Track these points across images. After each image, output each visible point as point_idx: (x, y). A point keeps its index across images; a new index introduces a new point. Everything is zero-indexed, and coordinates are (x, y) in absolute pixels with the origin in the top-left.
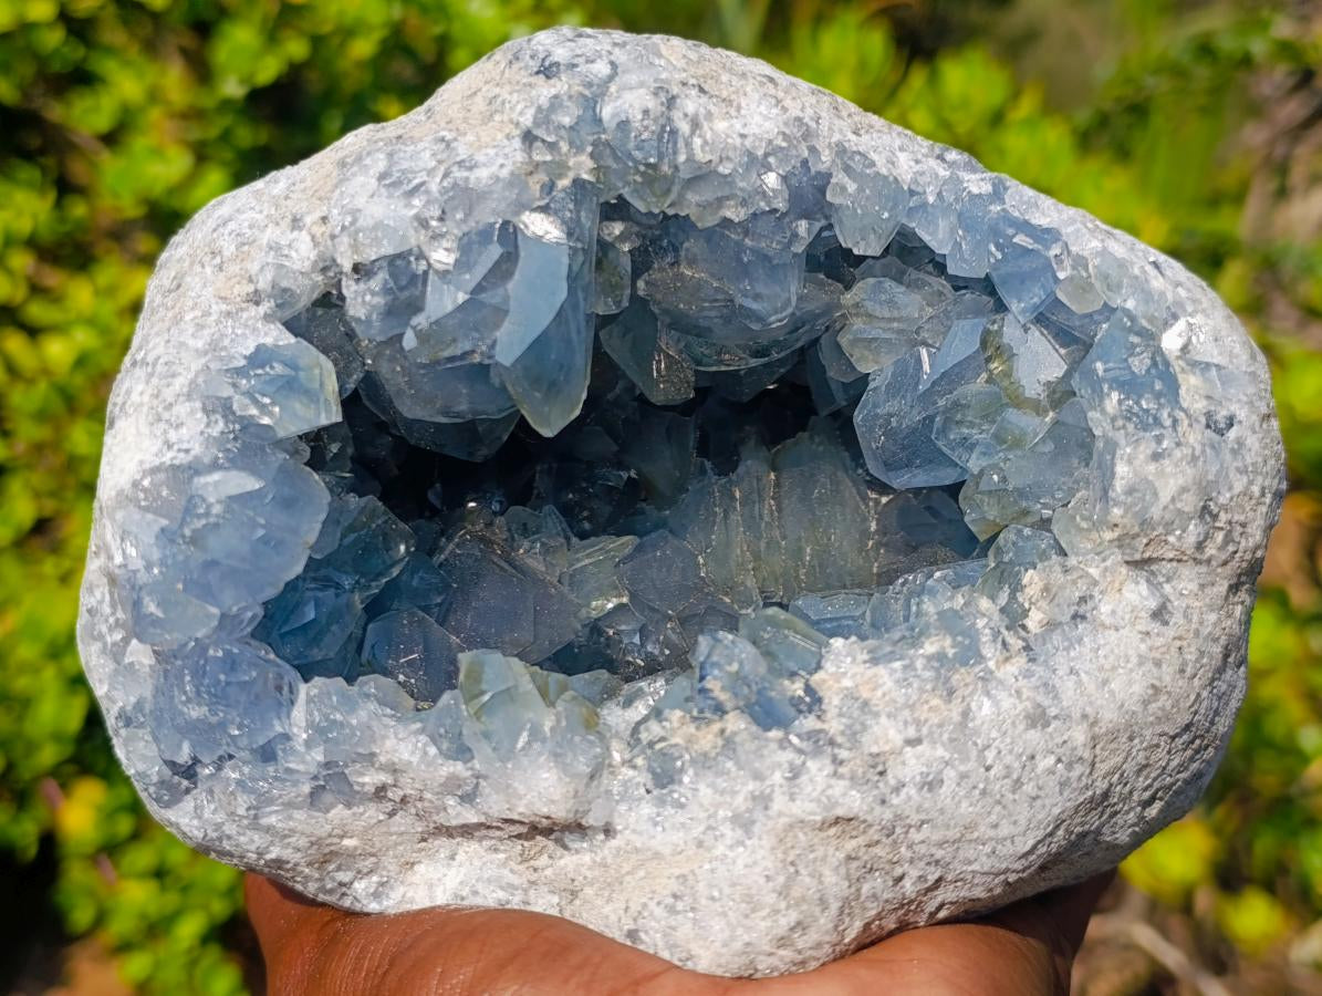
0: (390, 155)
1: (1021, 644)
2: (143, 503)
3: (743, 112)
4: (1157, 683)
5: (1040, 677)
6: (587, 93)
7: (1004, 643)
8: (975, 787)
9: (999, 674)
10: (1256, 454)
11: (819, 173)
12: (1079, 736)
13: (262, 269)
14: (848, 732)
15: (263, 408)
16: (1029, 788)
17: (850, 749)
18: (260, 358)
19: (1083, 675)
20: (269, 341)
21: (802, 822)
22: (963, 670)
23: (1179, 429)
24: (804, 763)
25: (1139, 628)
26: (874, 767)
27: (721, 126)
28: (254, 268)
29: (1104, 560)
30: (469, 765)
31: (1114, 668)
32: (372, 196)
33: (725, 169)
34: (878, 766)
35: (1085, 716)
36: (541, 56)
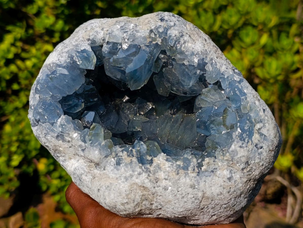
0: (125, 24)
1: (198, 171)
2: (49, 68)
3: (196, 44)
4: (222, 192)
5: (197, 179)
6: (167, 27)
7: (194, 169)
8: (174, 194)
9: (190, 175)
10: (265, 157)
11: (205, 62)
12: (200, 194)
13: (92, 35)
14: (154, 171)
15: (79, 61)
16: (185, 199)
17: (153, 175)
18: (84, 51)
19: (207, 183)
20: (87, 49)
21: (137, 184)
22: (182, 170)
23: (248, 144)
24: (142, 173)
25: (223, 179)
26: (156, 180)
27: (190, 45)
28: (91, 34)
29: (223, 163)
30: (85, 144)
31: (214, 185)
32: (117, 30)
33: (187, 53)
34: (157, 180)
35: (203, 191)
36: (162, 17)
